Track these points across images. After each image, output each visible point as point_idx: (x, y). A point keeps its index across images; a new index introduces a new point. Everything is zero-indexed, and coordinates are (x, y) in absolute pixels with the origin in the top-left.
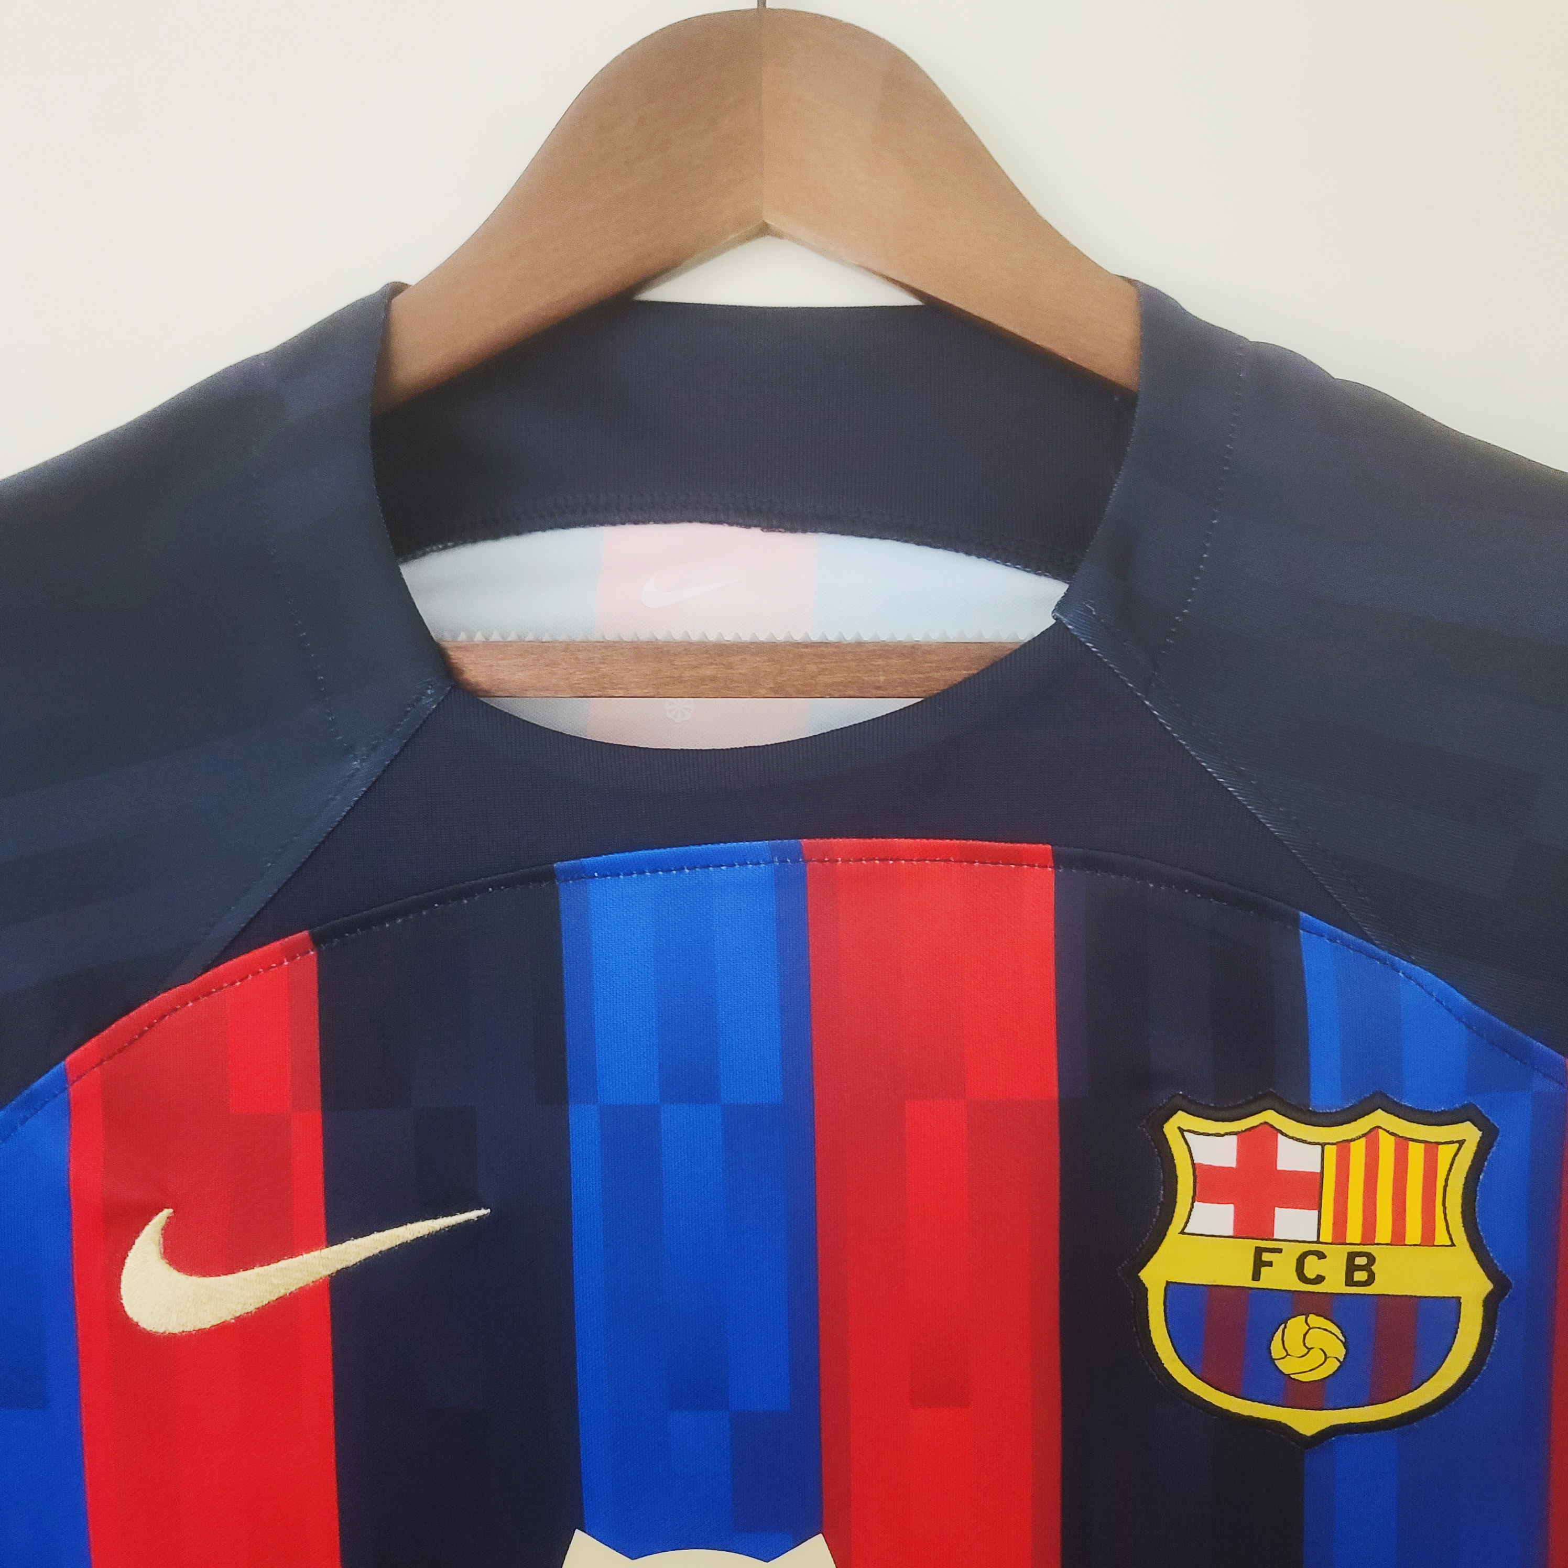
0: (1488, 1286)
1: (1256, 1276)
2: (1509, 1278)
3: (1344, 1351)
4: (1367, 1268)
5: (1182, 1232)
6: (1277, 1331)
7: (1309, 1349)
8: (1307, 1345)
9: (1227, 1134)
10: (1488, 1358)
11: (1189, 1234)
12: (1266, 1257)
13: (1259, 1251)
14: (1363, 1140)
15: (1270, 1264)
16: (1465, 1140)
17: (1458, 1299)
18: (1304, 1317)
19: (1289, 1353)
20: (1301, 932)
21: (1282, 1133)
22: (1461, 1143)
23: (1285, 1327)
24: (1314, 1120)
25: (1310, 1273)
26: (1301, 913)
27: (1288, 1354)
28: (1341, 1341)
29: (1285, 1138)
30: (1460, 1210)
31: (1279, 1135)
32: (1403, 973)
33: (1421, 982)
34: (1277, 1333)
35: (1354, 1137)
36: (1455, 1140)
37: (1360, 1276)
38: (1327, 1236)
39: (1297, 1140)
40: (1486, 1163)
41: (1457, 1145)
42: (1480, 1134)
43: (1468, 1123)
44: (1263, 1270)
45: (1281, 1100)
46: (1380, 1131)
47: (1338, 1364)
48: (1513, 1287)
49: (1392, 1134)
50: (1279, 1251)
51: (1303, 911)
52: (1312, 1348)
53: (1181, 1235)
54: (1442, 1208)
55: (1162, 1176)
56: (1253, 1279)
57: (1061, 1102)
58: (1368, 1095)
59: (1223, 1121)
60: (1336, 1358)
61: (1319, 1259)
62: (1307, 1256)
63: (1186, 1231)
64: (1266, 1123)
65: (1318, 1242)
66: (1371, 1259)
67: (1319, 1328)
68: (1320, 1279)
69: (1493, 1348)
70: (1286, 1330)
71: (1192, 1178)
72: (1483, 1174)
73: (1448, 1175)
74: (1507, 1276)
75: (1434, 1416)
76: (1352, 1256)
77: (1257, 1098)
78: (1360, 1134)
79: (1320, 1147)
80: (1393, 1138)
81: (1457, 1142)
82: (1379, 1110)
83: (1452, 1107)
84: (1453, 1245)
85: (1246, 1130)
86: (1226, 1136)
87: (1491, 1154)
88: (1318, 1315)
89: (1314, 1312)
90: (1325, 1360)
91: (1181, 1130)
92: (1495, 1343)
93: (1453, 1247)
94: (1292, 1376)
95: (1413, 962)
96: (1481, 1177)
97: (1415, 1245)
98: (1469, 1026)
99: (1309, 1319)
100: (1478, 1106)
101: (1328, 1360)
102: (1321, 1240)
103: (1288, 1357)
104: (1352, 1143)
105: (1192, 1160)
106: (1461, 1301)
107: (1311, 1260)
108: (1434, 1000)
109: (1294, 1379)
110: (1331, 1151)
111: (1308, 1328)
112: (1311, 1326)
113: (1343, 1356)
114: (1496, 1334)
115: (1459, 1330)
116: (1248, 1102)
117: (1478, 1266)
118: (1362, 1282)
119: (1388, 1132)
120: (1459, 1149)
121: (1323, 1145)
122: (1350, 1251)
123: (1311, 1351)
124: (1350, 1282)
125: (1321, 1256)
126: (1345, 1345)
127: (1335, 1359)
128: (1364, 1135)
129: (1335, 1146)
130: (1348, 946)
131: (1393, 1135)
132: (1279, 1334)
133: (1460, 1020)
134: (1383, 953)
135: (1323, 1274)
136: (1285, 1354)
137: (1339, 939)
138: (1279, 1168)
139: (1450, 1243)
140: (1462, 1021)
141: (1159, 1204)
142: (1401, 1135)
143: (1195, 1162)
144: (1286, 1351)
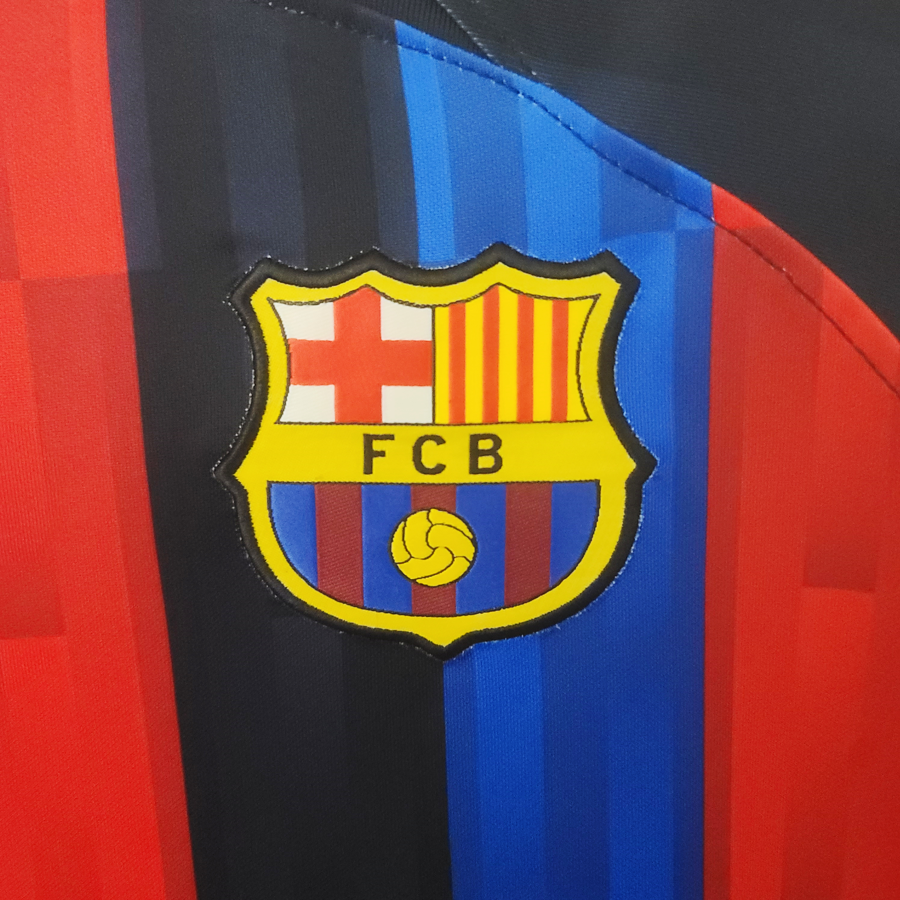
0: (631, 465)
1: (368, 469)
2: (653, 454)
3: (473, 549)
4: (493, 452)
5: (278, 422)
6: (396, 530)
7: (434, 549)
8: (430, 544)
9: (322, 301)
10: (633, 548)
11: (285, 423)
12: (377, 446)
13: (369, 439)
14: (481, 299)
15: (382, 454)
16: (600, 295)
17: (597, 483)
18: (424, 513)
19: (413, 555)
20: (400, 47)
21: (386, 297)
22: (596, 298)
23: (405, 526)
24: (423, 279)
25: (428, 462)
26: (396, 22)
27: (411, 557)
28: (468, 537)
29: (389, 301)
30: (596, 378)
31: (383, 299)
32: (523, 94)
33: (544, 103)
34: (396, 533)
35: (470, 296)
36: (588, 295)
37: (486, 462)
38: (444, 416)
39: (402, 303)
40: (625, 321)
41: (591, 301)
42: (617, 286)
43: (604, 274)
44: (376, 461)
45: (383, 257)
46: (501, 288)
47: (468, 564)
48: (658, 465)
49: (514, 291)
50: (391, 437)
51: (400, 19)
52: (437, 548)
53: (277, 425)
54: (575, 378)
55: (252, 357)
56: (366, 473)
57: (131, 274)
58: (487, 247)
59: (319, 287)
60: (465, 557)
61: (438, 444)
62: (424, 441)
63: (282, 420)
64: (367, 286)
65: (434, 424)
66: (498, 442)
67: (443, 524)
68: (440, 469)
69: (637, 536)
70: (406, 528)
71: (285, 356)
72: (622, 334)
73: (581, 339)
74: (651, 452)
75: (577, 615)
76: (475, 439)
77: (358, 258)
78: (477, 293)
79: (429, 310)
80: (515, 296)
81: (591, 297)
82: (500, 264)
83: (585, 257)
84: (589, 419)
85: (344, 296)
86: (321, 304)
87: (630, 310)
88: (440, 509)
89: (436, 506)
90: (453, 560)
91: (271, 301)
92: (639, 530)
93: (590, 422)
94: (417, 581)
95: (535, 80)
96: (620, 338)
97: (545, 422)
98: (601, 154)
99: (430, 515)
100: (615, 254)
101: (455, 559)
102: (437, 421)
103: (412, 559)
104: (467, 304)
105: (285, 336)
106: (601, 484)
107: (428, 447)
108: (559, 124)
109: (422, 584)
110: (443, 315)
111: (430, 525)
112: (434, 523)
113: (472, 556)
114: (641, 520)
115: (599, 518)
116: (347, 264)
117: (619, 442)
118: (489, 469)
119: (509, 288)
120: (593, 305)
121: (433, 307)
122: (473, 433)
123: (436, 551)
124: (474, 469)
125: (440, 440)
126: (474, 541)
127: (464, 559)
128: (481, 294)
129: (447, 309)
130: (457, 64)
131: (516, 293)
132: (398, 535)
133: (590, 146)
134: (499, 70)
135: (443, 463)
136: (409, 556)
137: (446, 55)
138: (384, 338)
139: (585, 417)
140: (593, 148)
141: (251, 391)
142: (525, 292)
143: (287, 338)
144: (409, 553)
